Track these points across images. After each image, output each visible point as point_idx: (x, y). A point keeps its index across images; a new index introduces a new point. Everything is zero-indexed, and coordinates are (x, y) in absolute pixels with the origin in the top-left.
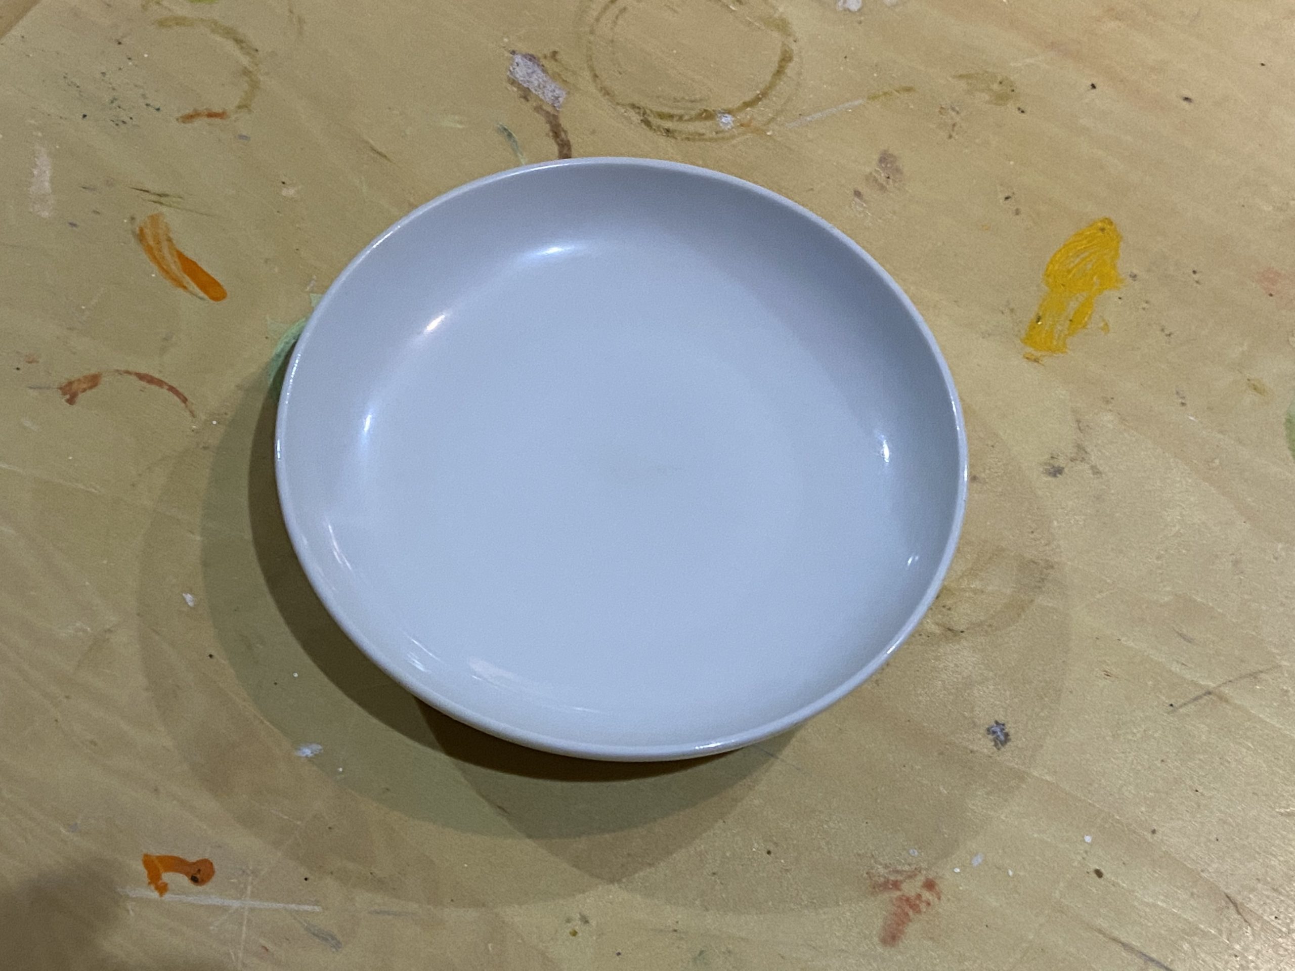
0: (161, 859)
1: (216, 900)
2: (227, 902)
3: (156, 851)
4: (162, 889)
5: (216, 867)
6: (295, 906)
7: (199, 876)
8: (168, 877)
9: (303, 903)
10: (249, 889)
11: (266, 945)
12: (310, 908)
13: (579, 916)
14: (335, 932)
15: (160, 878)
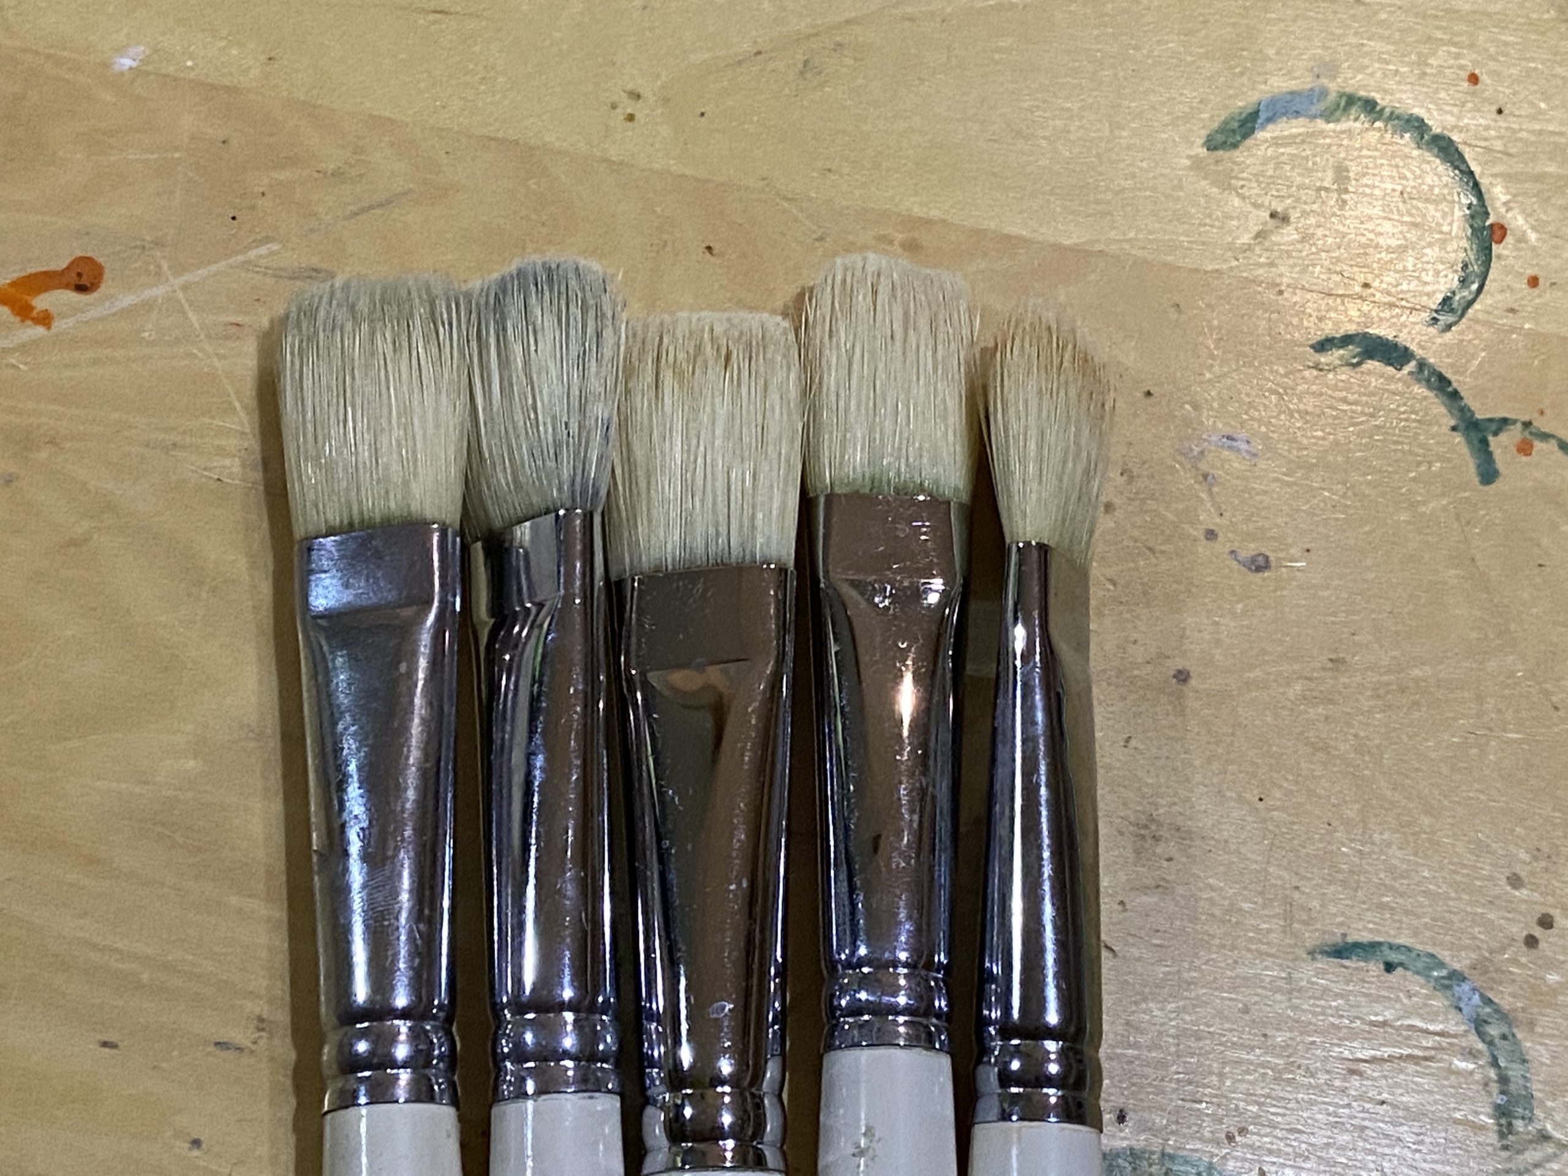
0: (18, 284)
1: (128, 300)
2: (148, 294)
3: (3, 278)
4: (45, 319)
5: (101, 260)
6: (241, 258)
7: (84, 281)
8: (41, 302)
9: (249, 248)
10: (165, 266)
11: (233, 319)
12: (263, 250)
13: (624, 95)
14: (315, 261)
15: (31, 308)
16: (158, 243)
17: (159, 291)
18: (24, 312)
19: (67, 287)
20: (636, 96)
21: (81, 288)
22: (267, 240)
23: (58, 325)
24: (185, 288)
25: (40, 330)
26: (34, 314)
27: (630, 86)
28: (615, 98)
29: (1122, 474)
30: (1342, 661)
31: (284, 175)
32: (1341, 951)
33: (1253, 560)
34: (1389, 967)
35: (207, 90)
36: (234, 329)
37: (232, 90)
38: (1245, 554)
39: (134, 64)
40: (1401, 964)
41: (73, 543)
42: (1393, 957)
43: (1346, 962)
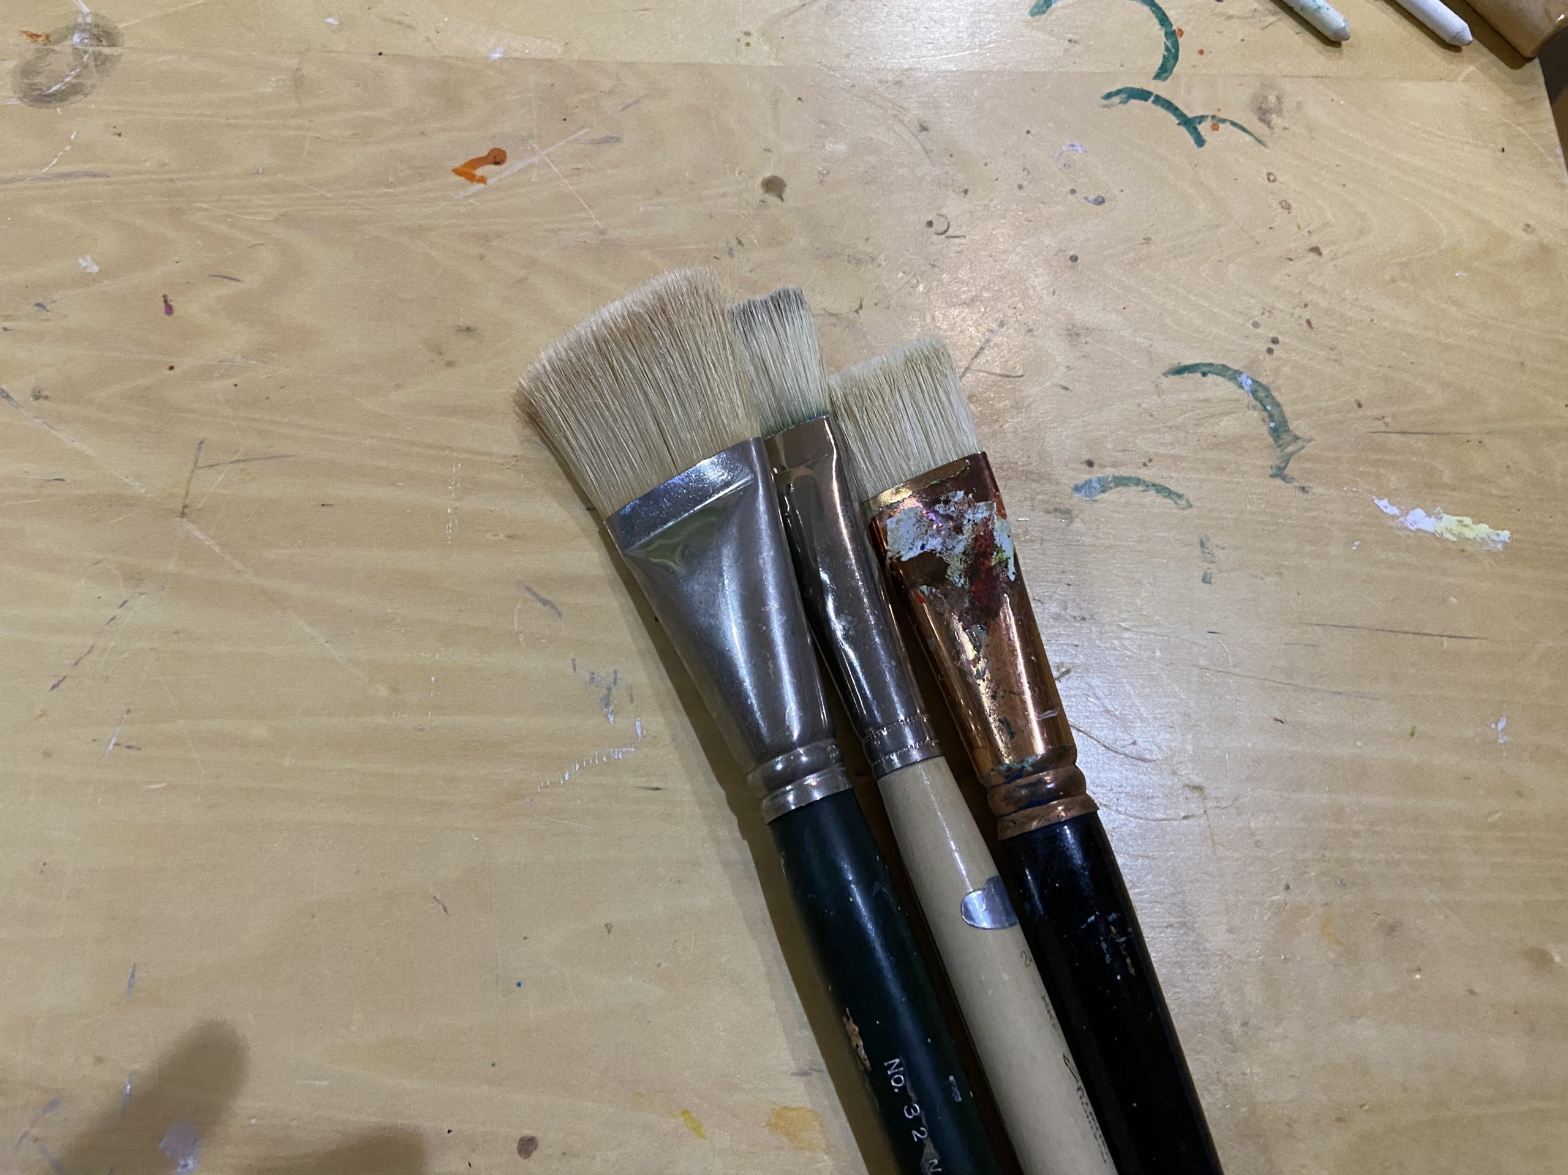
0: (465, 165)
1: (521, 165)
2: (529, 161)
3: (457, 164)
4: (482, 180)
5: (504, 149)
6: (572, 137)
7: (498, 160)
8: (479, 172)
9: (575, 132)
10: (536, 147)
11: (575, 166)
12: (582, 132)
13: (742, 35)
14: (610, 134)
15: (474, 176)
16: (530, 137)
17: (535, 159)
18: (472, 178)
19: (490, 163)
20: (748, 34)
21: (497, 163)
22: (582, 127)
23: (490, 182)
24: (548, 155)
25: (481, 186)
26: (477, 178)
27: (744, 30)
28: (738, 37)
29: (1024, 171)
30: (1150, 239)
31: (584, 96)
32: (1180, 371)
33: (1096, 200)
34: (1204, 374)
35: (539, 62)
36: (576, 171)
37: (551, 61)
38: (1092, 197)
39: (500, 56)
40: (1210, 372)
41: (520, 281)
42: (1205, 369)
43: (1183, 376)
